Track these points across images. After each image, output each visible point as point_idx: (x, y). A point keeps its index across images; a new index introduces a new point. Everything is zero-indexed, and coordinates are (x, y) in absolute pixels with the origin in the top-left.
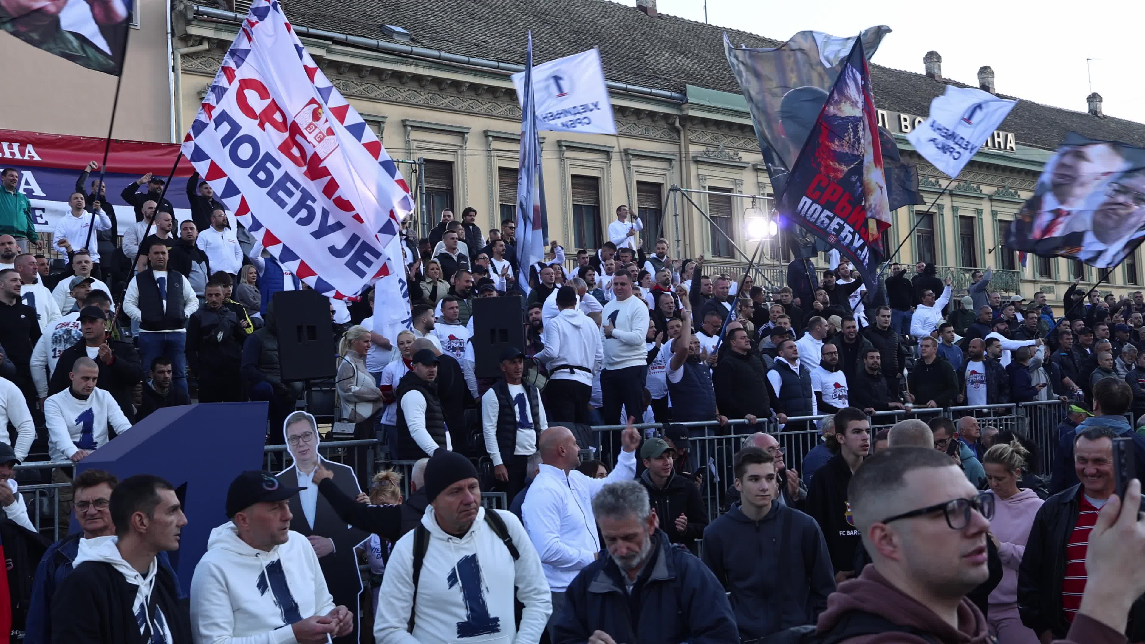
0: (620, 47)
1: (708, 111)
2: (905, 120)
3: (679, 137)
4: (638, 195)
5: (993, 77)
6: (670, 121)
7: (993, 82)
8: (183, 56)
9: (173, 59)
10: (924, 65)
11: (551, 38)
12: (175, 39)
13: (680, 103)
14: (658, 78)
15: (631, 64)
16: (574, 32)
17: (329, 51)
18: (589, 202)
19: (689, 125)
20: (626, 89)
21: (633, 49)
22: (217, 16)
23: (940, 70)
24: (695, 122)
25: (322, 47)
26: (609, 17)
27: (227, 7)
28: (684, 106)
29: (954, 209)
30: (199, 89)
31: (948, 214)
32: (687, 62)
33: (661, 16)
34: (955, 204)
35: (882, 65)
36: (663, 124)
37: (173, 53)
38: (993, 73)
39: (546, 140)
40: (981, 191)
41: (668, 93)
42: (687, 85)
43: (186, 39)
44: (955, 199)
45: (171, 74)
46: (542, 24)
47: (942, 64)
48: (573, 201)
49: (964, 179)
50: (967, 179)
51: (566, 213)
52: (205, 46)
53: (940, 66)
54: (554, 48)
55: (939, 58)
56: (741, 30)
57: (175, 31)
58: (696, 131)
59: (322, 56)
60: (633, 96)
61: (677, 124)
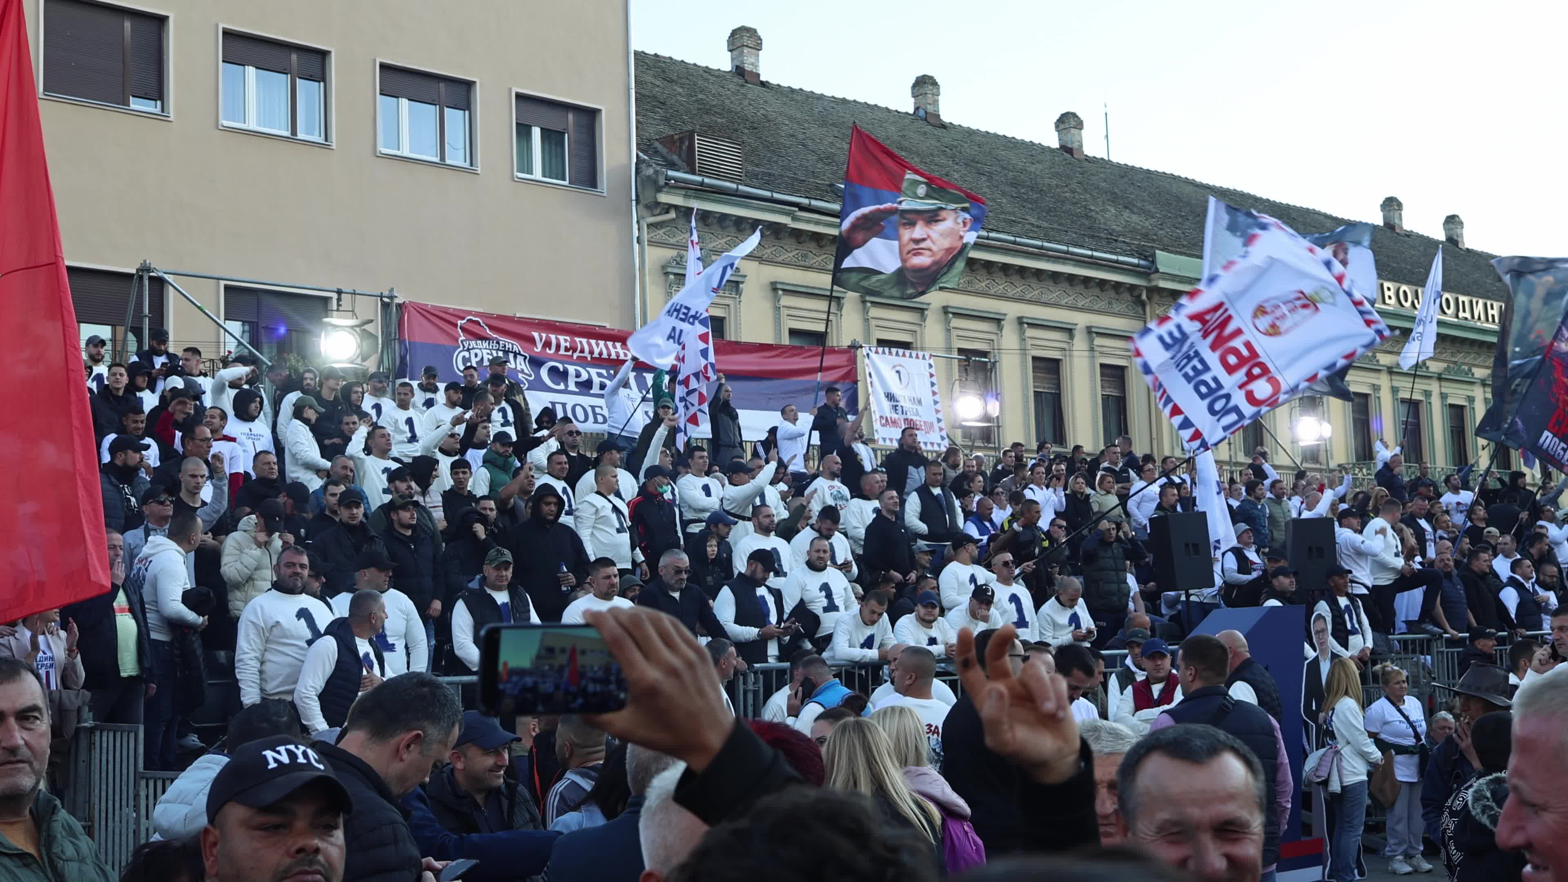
0: (1063, 202)
1: (1180, 282)
2: (1389, 289)
3: (1144, 311)
4: (1102, 380)
5: (1462, 228)
6: (1136, 293)
7: (1462, 234)
8: (649, 226)
9: (639, 230)
10: (1381, 214)
11: (993, 193)
12: (641, 207)
13: (1149, 270)
14: (1116, 240)
15: (1082, 224)
16: (1012, 185)
17: (795, 219)
18: (1048, 388)
19: (1156, 298)
20: (1091, 257)
21: (1077, 203)
22: (684, 181)
23: (1401, 219)
24: (1165, 294)
25: (787, 214)
26: (1038, 162)
27: (688, 170)
28: (1153, 276)
29: (1443, 396)
30: (663, 263)
31: (1436, 401)
32: (1135, 218)
33: (1088, 159)
34: (1444, 390)
35: (1334, 215)
36: (1127, 296)
37: (638, 222)
38: (1462, 223)
39: (1007, 317)
40: (1473, 374)
41: (1135, 261)
42: (1157, 251)
43: (655, 207)
44: (1444, 384)
45: (636, 246)
46: (977, 175)
47: (1403, 213)
48: (1035, 387)
49: (1453, 359)
50: (1456, 360)
51: (1027, 402)
52: (672, 215)
53: (1400, 215)
54: (1002, 207)
55: (1400, 205)
56: (1176, 174)
57: (641, 197)
58: (1164, 305)
59: (786, 225)
60: (1096, 264)
61: (1144, 297)
